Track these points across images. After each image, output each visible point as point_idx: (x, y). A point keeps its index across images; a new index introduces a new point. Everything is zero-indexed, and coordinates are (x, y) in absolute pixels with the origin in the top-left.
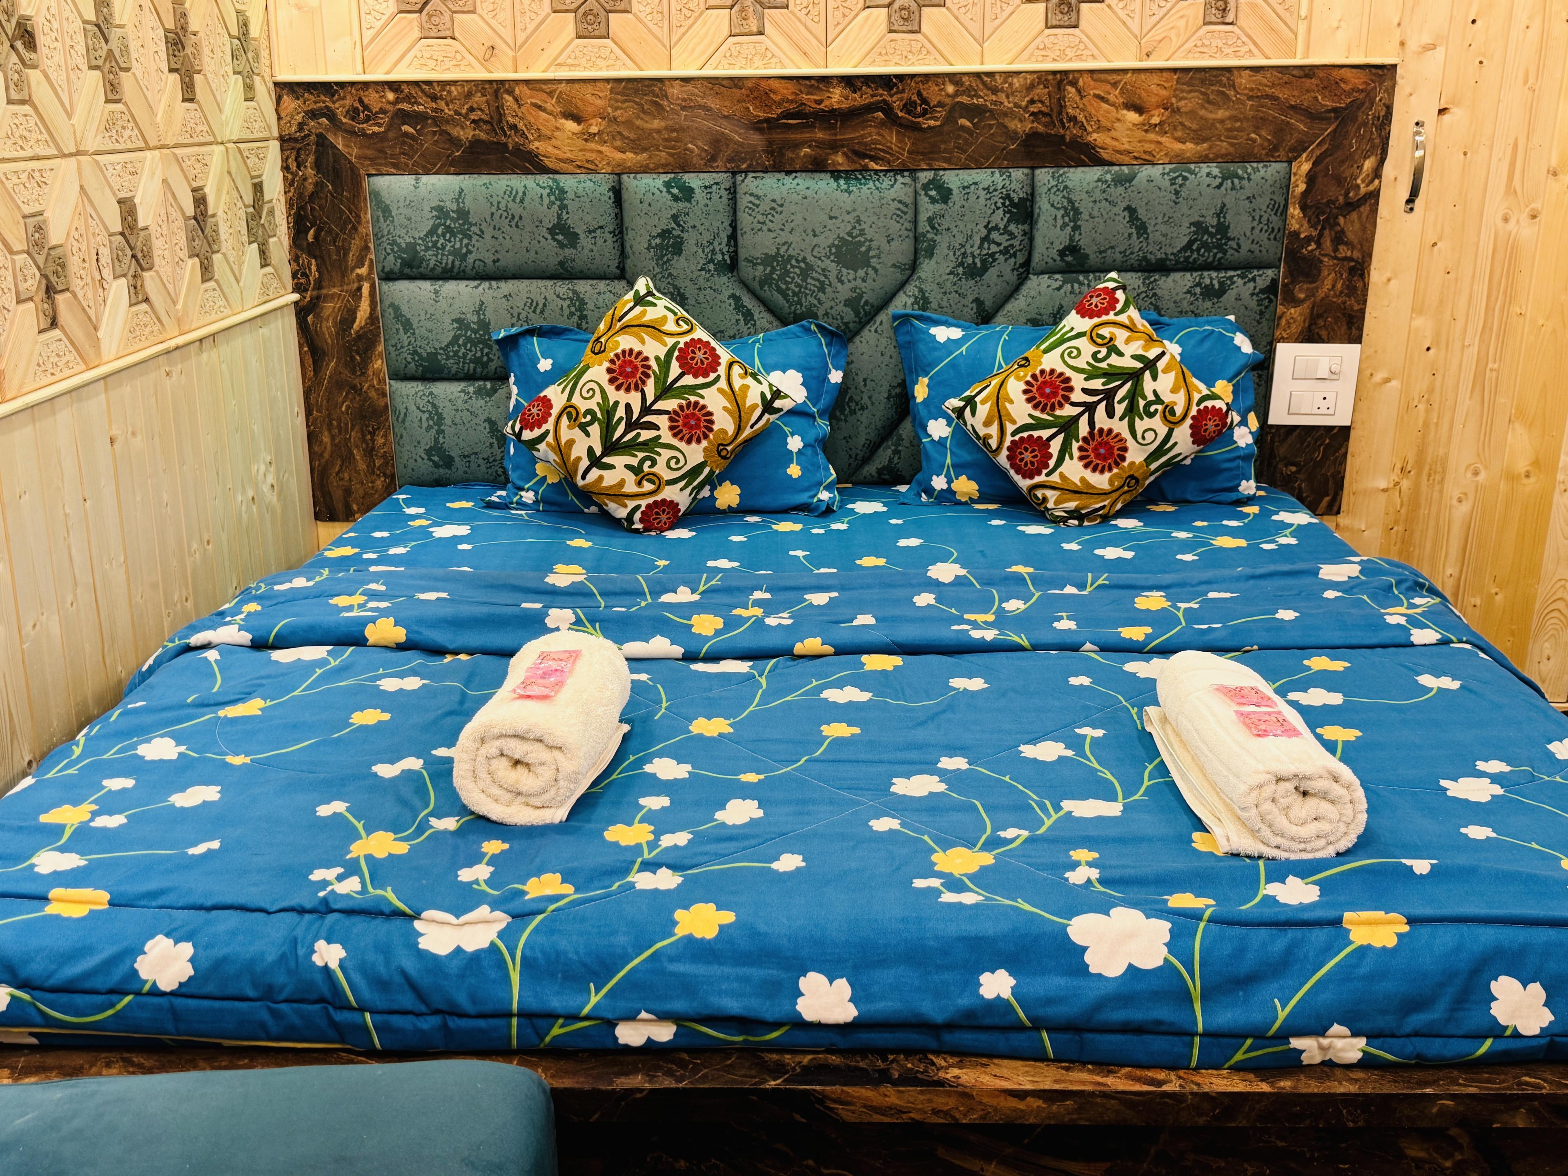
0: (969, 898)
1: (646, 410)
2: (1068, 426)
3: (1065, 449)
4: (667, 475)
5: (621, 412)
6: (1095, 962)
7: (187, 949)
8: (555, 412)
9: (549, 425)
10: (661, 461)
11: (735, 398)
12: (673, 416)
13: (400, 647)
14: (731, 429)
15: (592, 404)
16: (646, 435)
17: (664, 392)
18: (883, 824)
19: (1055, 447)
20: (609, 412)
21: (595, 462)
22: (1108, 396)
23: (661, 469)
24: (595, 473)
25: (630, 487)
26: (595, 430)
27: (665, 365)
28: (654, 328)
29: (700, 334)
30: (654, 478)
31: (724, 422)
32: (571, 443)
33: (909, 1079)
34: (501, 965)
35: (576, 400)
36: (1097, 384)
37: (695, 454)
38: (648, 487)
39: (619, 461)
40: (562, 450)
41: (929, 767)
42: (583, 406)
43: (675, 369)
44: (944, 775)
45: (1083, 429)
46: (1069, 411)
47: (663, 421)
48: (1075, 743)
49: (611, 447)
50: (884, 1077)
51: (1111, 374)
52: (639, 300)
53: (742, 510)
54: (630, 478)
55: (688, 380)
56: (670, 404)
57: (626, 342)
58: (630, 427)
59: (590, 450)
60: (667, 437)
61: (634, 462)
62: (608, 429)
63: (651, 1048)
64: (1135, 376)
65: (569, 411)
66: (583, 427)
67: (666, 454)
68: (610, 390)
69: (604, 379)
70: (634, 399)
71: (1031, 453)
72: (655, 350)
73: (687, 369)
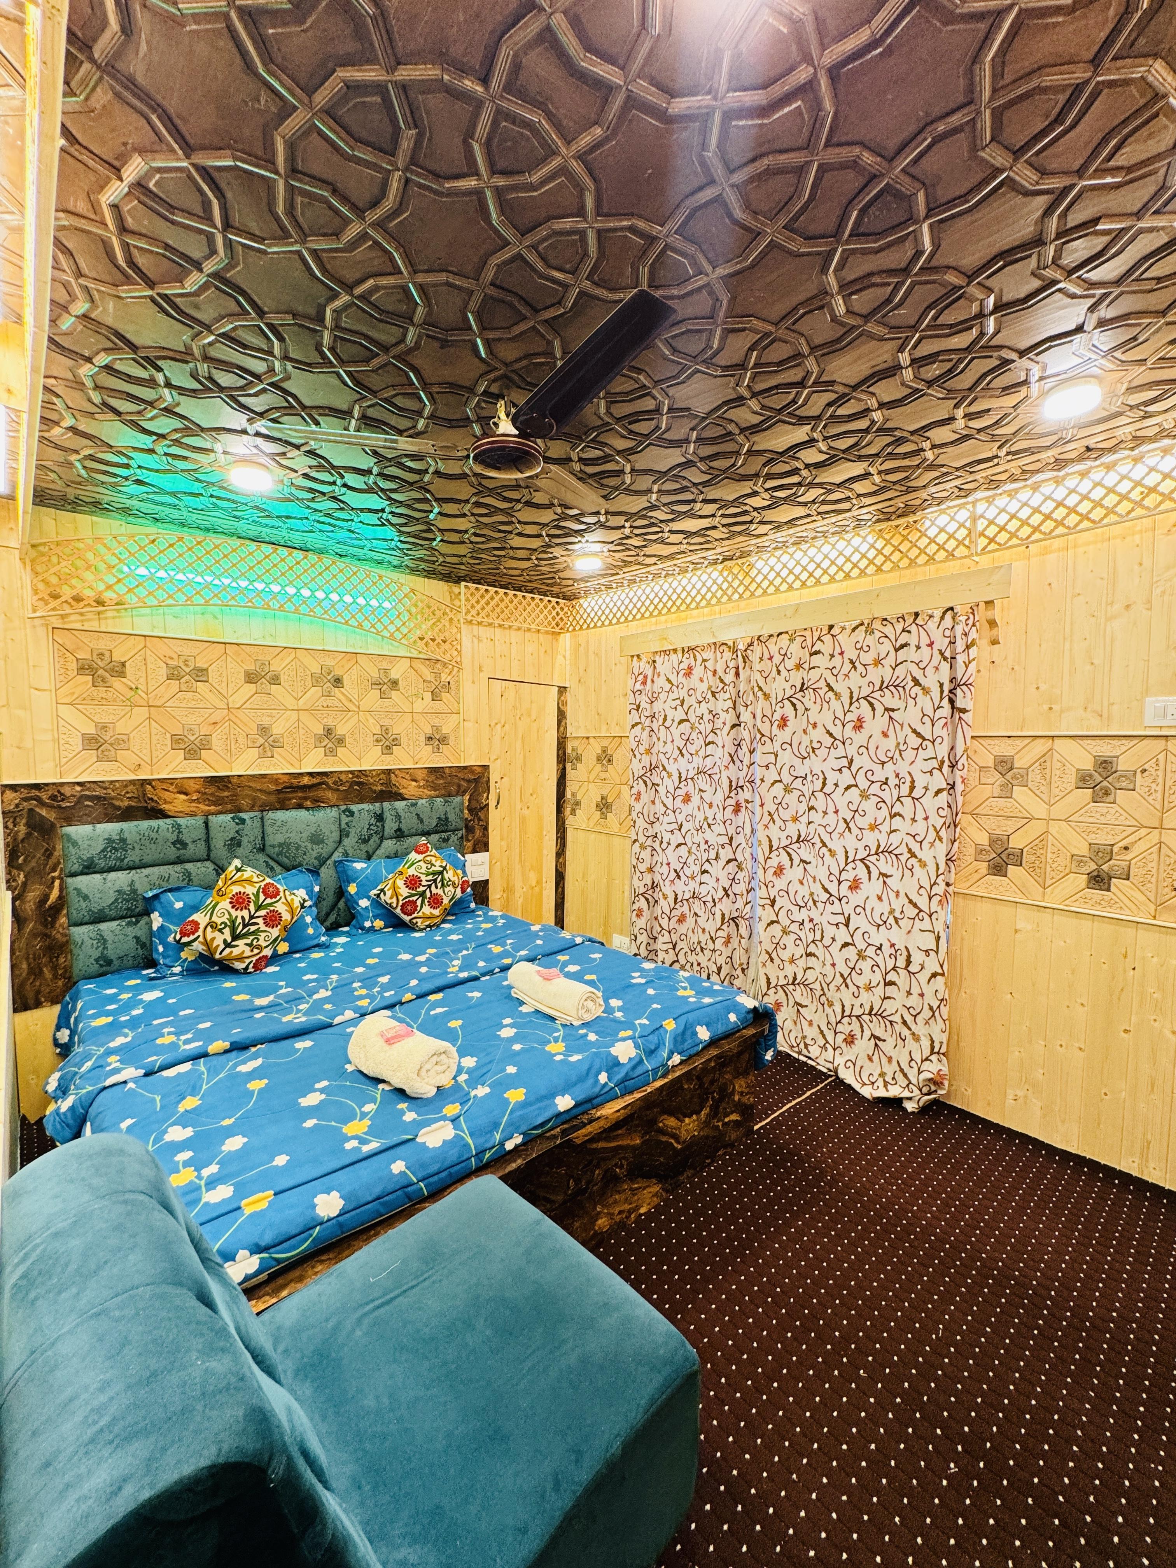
0: (574, 1058)
1: (251, 917)
2: (422, 895)
3: (423, 903)
4: (264, 944)
5: (239, 920)
6: (622, 1061)
8: (202, 927)
9: (200, 932)
10: (261, 939)
11: (289, 904)
12: (264, 918)
14: (289, 918)
15: (224, 919)
16: (253, 928)
17: (259, 908)
19: (419, 903)
20: (233, 922)
21: (227, 945)
22: (435, 881)
23: (261, 942)
24: (228, 950)
25: (247, 953)
26: (227, 931)
27: (257, 896)
28: (248, 881)
29: (268, 880)
30: (259, 947)
31: (286, 916)
32: (213, 939)
35: (214, 919)
36: (429, 877)
37: (275, 932)
38: (256, 951)
39: (240, 943)
40: (208, 943)
41: (502, 1025)
42: (219, 921)
43: (262, 897)
44: (508, 1026)
45: (428, 894)
46: (422, 889)
47: (260, 921)
49: (235, 937)
51: (434, 874)
52: (238, 870)
53: (291, 952)
54: (248, 949)
55: (269, 901)
56: (263, 913)
57: (236, 889)
58: (245, 926)
59: (225, 941)
60: (263, 927)
61: (248, 941)
62: (233, 929)
64: (441, 873)
65: (212, 925)
66: (220, 931)
67: (263, 935)
68: (233, 911)
69: (229, 907)
70: (245, 913)
71: (409, 907)
72: (250, 890)
73: (267, 895)
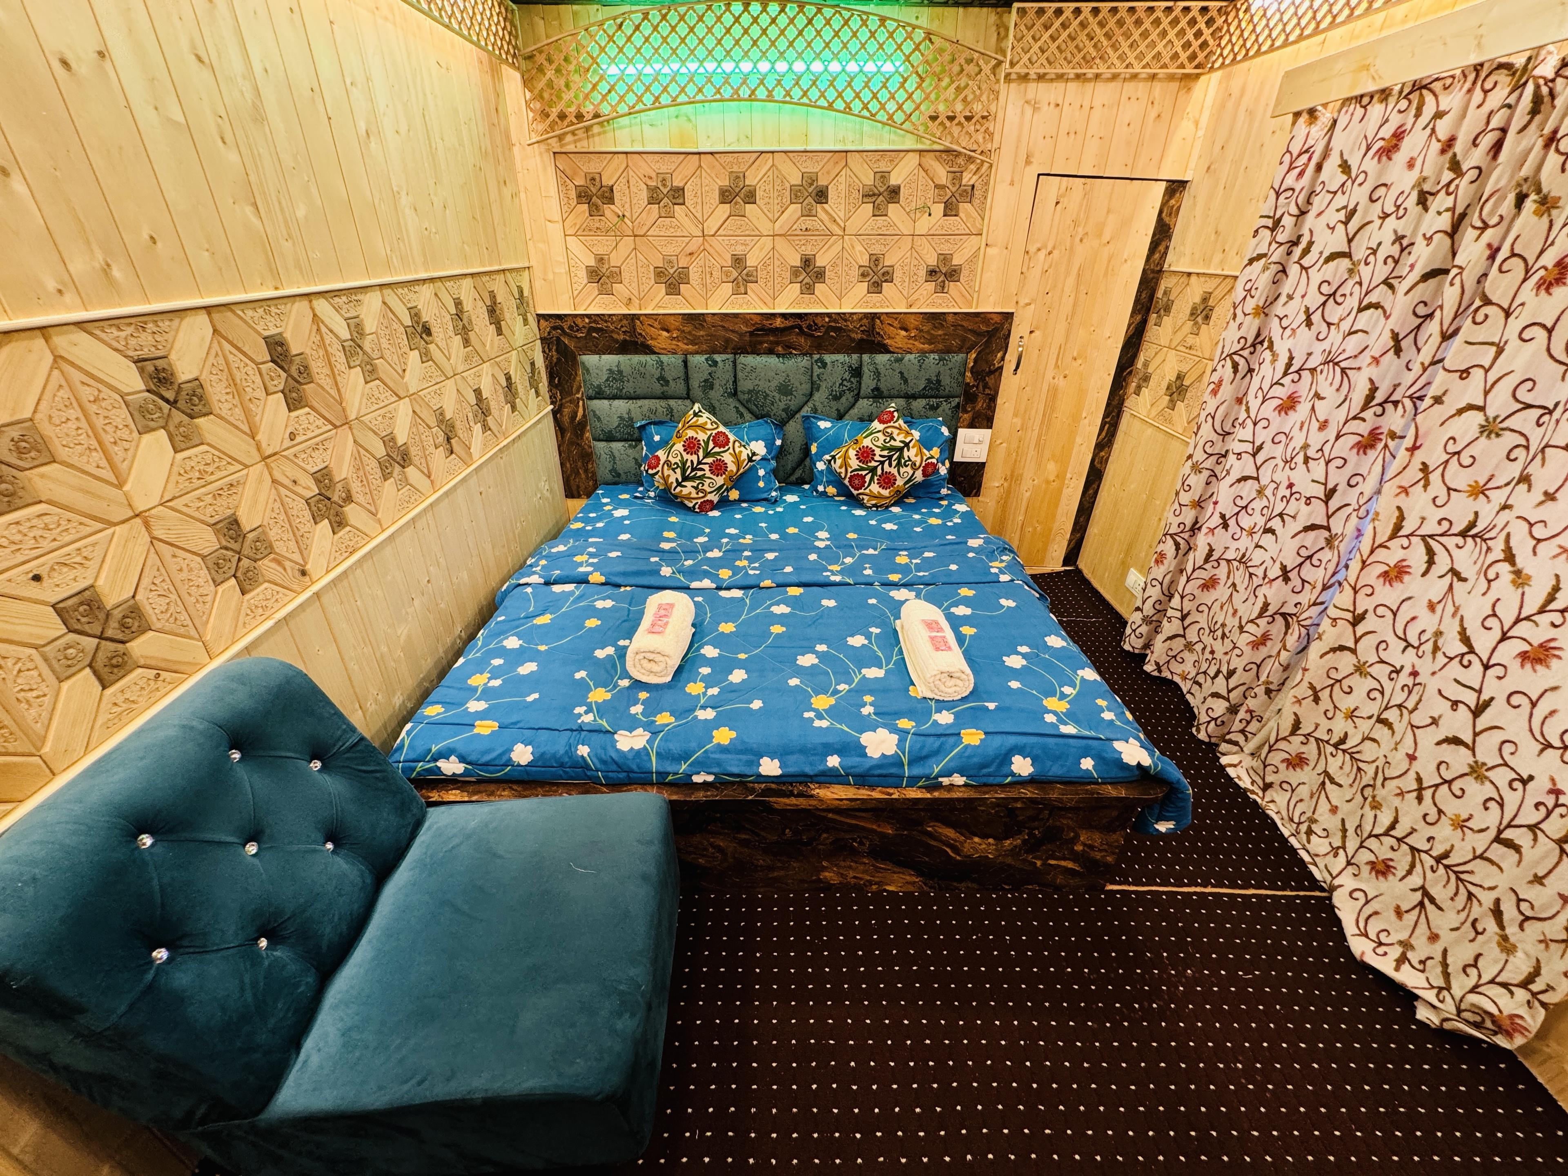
0: (824, 724)
1: (699, 463)
2: (873, 470)
3: (872, 479)
4: (709, 490)
5: (689, 464)
6: (870, 752)
7: (530, 749)
8: (662, 462)
9: (659, 468)
10: (706, 484)
11: (736, 456)
12: (711, 465)
13: (603, 584)
14: (735, 470)
15: (677, 460)
16: (699, 473)
17: (707, 455)
18: (794, 682)
19: (868, 478)
20: (684, 463)
21: (679, 484)
22: (890, 458)
23: (706, 487)
24: (679, 489)
25: (694, 495)
26: (678, 471)
27: (707, 443)
28: (702, 427)
29: (722, 429)
30: (703, 491)
31: (732, 467)
32: (669, 476)
33: (801, 795)
34: (648, 754)
35: (670, 458)
36: (885, 453)
37: (720, 480)
38: (701, 495)
39: (689, 484)
40: (665, 479)
41: (812, 650)
42: (673, 461)
43: (711, 445)
44: (816, 653)
45: (879, 472)
46: (873, 464)
47: (706, 467)
48: (868, 636)
49: (685, 478)
50: (791, 794)
51: (891, 449)
52: (696, 415)
53: (741, 501)
54: (694, 491)
55: (717, 449)
56: (710, 460)
57: (690, 433)
58: (693, 470)
59: (677, 479)
60: (708, 474)
61: (695, 485)
62: (684, 471)
63: (705, 783)
64: (901, 450)
65: (667, 462)
66: (673, 470)
67: (708, 481)
68: (684, 454)
69: (682, 449)
70: (694, 458)
71: (858, 480)
72: (702, 436)
73: (716, 445)
